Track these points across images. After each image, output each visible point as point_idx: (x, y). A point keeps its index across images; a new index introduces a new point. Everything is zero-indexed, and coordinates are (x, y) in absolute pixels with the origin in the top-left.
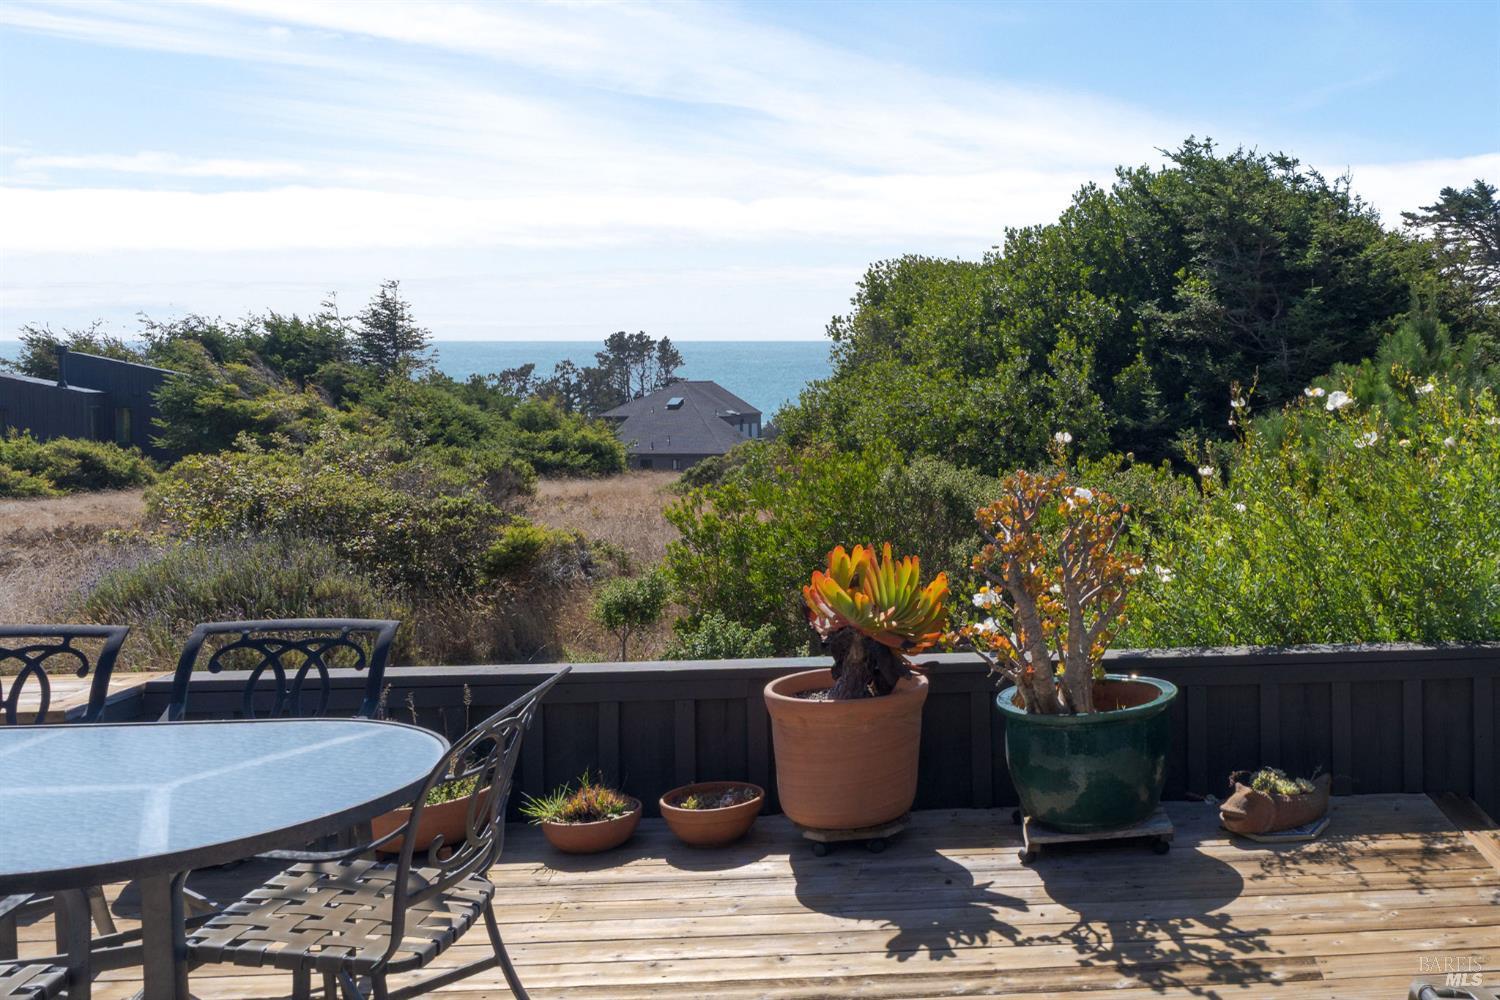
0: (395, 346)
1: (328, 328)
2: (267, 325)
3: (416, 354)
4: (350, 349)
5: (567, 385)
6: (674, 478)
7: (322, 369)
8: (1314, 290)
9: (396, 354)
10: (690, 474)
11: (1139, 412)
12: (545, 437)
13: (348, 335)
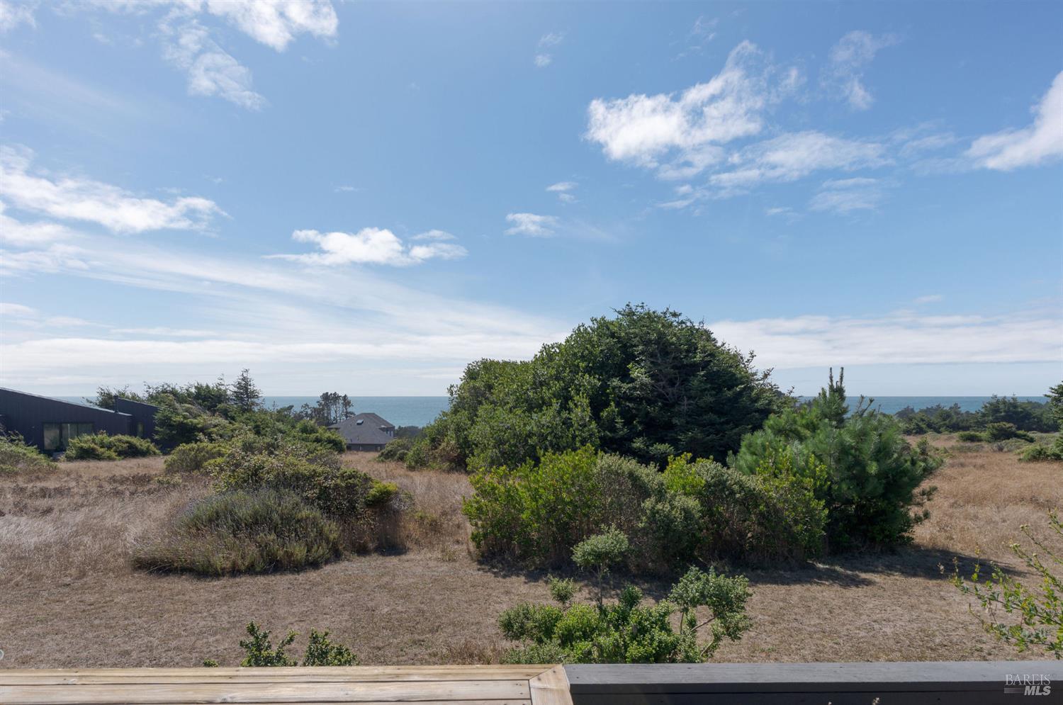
0: (247, 397)
1: (220, 389)
2: (196, 387)
3: (256, 400)
4: (229, 398)
5: (306, 414)
6: (377, 454)
7: (219, 406)
8: (702, 373)
9: (248, 400)
10: (382, 454)
11: (613, 429)
12: (313, 436)
13: (229, 392)
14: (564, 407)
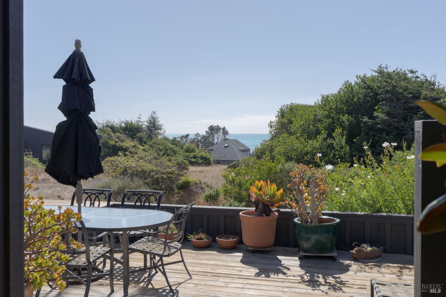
0: (155, 129)
1: (139, 124)
2: (125, 123)
3: (159, 131)
4: (144, 130)
5: (198, 140)
6: (226, 167)
7: (138, 135)
9: (155, 131)
10: (230, 166)
12: (192, 155)
13: (144, 126)
14: (330, 135)
